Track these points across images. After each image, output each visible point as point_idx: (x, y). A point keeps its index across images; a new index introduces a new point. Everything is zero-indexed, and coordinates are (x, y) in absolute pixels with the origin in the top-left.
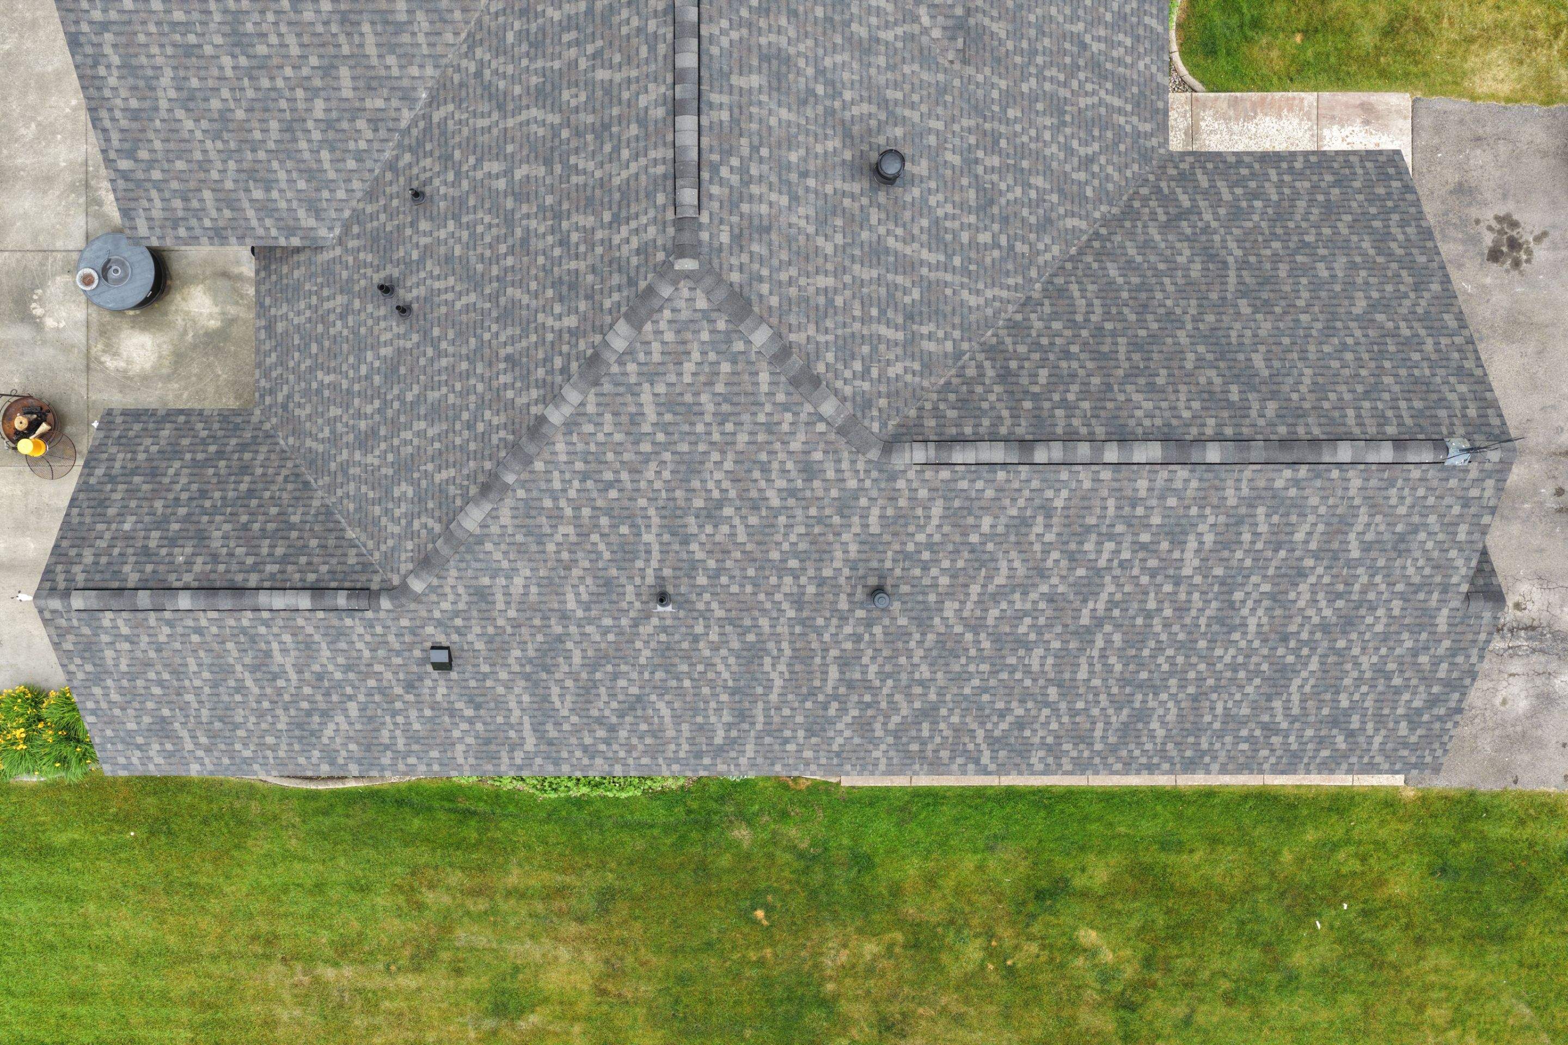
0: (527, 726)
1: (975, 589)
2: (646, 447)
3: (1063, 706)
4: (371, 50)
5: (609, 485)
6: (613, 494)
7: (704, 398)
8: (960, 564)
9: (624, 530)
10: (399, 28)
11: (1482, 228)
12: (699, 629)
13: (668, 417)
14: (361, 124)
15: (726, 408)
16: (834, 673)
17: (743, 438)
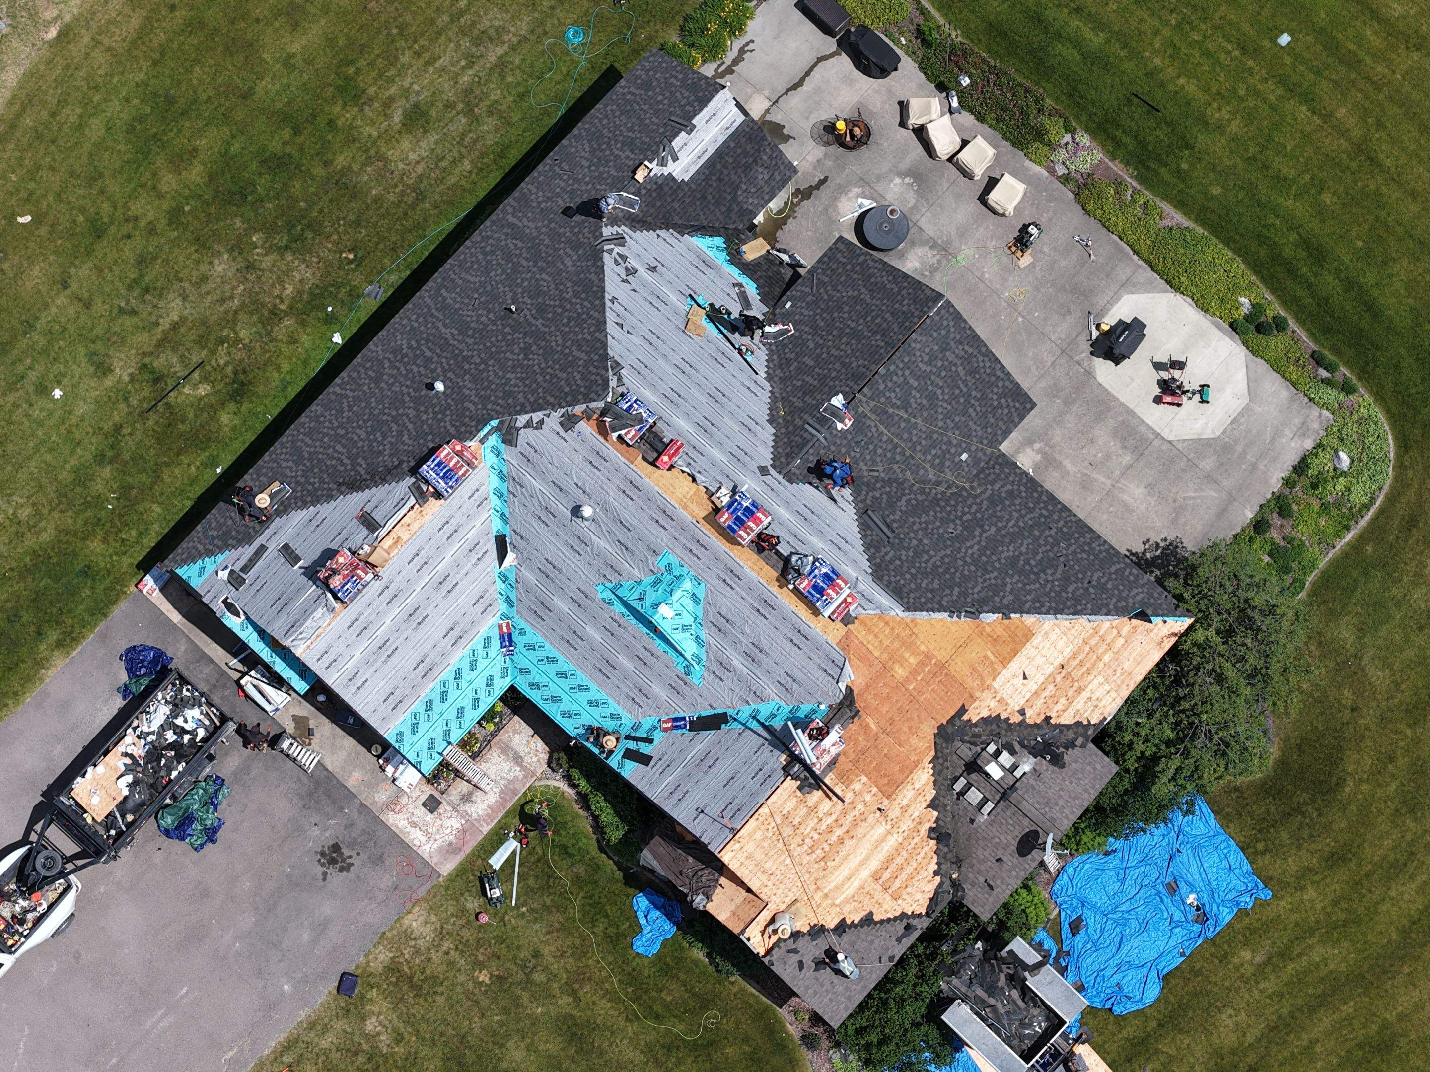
0: (517, 223)
1: (410, 426)
2: (568, 344)
3: (332, 433)
4: (809, 379)
5: (568, 322)
6: (565, 320)
7: (565, 375)
8: (425, 427)
9: (550, 315)
10: (805, 394)
11: (354, 854)
12: (491, 315)
13: (570, 358)
14: (793, 356)
15: (555, 380)
16: (428, 354)
17: (540, 379)
